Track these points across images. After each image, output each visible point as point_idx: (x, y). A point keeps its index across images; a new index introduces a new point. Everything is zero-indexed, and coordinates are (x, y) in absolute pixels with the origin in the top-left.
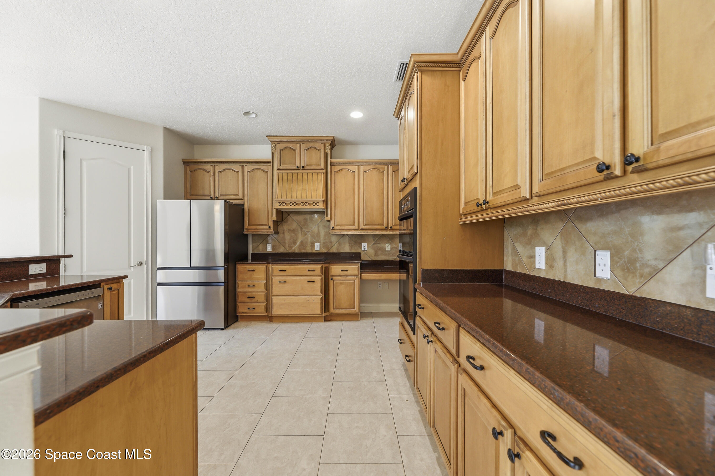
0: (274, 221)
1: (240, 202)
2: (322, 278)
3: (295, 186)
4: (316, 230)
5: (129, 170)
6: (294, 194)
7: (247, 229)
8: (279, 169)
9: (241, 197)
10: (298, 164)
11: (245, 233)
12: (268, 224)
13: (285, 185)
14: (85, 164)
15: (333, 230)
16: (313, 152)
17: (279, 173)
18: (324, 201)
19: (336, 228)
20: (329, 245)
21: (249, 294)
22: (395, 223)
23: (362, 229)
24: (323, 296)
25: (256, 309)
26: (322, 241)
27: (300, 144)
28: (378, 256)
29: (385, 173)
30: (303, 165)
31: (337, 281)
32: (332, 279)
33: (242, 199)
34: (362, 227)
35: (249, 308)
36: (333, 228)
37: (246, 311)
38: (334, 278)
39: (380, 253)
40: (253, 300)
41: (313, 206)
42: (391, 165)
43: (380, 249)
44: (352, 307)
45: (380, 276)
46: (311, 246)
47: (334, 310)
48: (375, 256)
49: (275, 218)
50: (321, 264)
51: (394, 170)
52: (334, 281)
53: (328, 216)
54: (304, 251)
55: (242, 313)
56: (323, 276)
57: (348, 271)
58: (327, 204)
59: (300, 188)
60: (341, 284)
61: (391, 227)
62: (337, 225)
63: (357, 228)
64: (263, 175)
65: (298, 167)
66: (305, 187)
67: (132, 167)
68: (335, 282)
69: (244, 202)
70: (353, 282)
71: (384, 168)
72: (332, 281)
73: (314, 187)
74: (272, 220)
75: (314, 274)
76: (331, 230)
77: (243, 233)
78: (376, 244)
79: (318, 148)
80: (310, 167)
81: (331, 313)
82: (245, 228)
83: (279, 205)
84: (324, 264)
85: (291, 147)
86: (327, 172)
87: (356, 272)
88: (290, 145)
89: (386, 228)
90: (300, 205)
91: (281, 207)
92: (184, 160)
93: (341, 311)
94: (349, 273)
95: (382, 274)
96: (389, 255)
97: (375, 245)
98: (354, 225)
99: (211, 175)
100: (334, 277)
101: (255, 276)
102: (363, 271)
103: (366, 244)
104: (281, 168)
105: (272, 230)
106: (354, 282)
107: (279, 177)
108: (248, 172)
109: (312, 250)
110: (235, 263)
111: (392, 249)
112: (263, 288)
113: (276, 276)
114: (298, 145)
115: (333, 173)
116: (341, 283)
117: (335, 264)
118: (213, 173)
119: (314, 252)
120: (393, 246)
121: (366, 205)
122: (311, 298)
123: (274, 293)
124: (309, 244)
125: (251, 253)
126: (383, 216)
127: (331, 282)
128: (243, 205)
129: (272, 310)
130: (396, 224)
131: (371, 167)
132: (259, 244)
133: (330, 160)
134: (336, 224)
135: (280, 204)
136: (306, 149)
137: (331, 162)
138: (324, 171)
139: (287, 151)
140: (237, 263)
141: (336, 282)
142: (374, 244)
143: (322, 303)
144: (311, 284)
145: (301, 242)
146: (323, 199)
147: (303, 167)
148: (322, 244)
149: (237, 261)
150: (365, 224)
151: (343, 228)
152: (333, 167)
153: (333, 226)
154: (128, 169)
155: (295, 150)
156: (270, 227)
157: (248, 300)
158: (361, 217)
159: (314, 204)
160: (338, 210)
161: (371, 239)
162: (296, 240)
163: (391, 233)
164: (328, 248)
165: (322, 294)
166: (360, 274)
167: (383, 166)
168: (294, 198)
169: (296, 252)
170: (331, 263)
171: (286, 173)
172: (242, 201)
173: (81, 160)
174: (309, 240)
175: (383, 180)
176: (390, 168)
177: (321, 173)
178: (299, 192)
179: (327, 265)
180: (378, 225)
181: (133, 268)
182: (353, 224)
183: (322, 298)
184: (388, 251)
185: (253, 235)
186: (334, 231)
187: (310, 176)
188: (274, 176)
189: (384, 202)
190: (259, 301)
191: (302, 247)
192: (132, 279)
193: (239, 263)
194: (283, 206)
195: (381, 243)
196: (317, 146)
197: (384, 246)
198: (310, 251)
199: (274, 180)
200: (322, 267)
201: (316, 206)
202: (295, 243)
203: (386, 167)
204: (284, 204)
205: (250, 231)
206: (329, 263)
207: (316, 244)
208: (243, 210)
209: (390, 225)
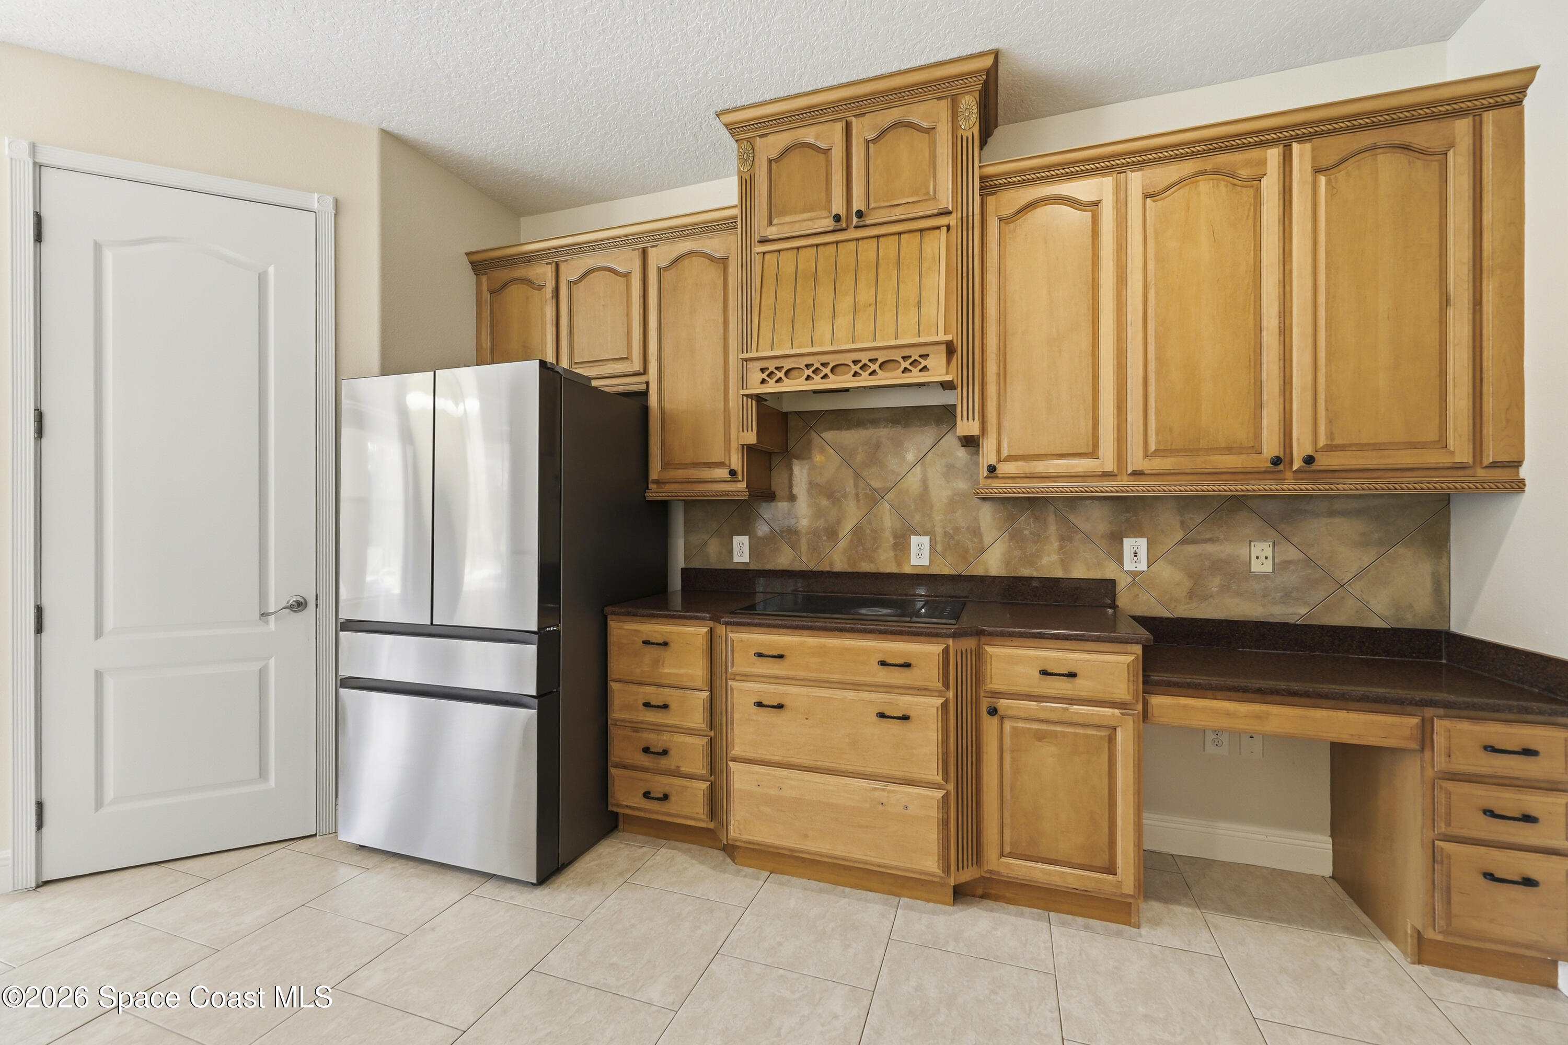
0: (749, 450)
1: (633, 384)
2: (945, 705)
3: (825, 295)
4: (913, 482)
5: (262, 279)
6: (823, 328)
7: (657, 482)
8: (764, 241)
9: (637, 366)
10: (838, 206)
11: (654, 493)
12: (727, 463)
13: (786, 294)
14: (109, 257)
15: (989, 481)
16: (902, 142)
17: (764, 253)
18: (950, 349)
19: (1005, 468)
20: (970, 546)
21: (651, 738)
22: (1332, 439)
23: (1138, 474)
24: (951, 787)
25: (673, 799)
26: (939, 530)
27: (847, 121)
28: (1205, 598)
29: (1270, 185)
30: (857, 205)
31: (1020, 724)
32: (993, 711)
33: (642, 371)
34: (1136, 461)
35: (649, 793)
36: (992, 469)
37: (637, 800)
38: (1003, 703)
39: (1214, 583)
40: (664, 763)
41: (903, 372)
42: (1301, 139)
43: (1218, 566)
44: (1100, 862)
45: (1258, 717)
46: (895, 546)
47: (1004, 860)
48: (1191, 598)
49: (751, 438)
50: (940, 639)
51: (1325, 163)
52: (1002, 718)
53: (968, 419)
54: (866, 567)
55: (627, 806)
56: (951, 694)
57: (1078, 681)
58: (966, 367)
59: (846, 303)
60: (1039, 740)
61: (1309, 460)
62: (1010, 458)
63: (1110, 466)
64: (712, 274)
65: (837, 218)
66: (865, 295)
67: (271, 270)
68: (1008, 725)
69: (647, 383)
70: (1108, 733)
71: (1263, 162)
72: (995, 720)
73: (909, 292)
74: (743, 446)
75: (909, 682)
76: (981, 477)
77: (645, 498)
78: (1194, 542)
79: (925, 125)
80: (888, 210)
81: (991, 872)
82: (650, 480)
83: (763, 381)
84: (956, 640)
85: (812, 141)
86: (965, 223)
87: (1122, 688)
88: (808, 135)
89: (1276, 461)
90: (848, 373)
91: (772, 387)
92: (476, 258)
93: (1043, 871)
94: (1082, 687)
95: (1275, 710)
96: (1264, 596)
97: (1191, 549)
98: (1093, 453)
99: (547, 297)
100: (1002, 701)
101: (670, 669)
102: (1158, 684)
103: (1142, 543)
104: (772, 232)
105: (742, 486)
106: (1112, 739)
107: (765, 266)
108: (659, 269)
109: (899, 564)
110: (603, 611)
111: (1280, 566)
112: (698, 720)
113: (746, 677)
114: (839, 127)
115: (993, 225)
116: (1040, 737)
117: (1008, 641)
118: (554, 291)
119: (907, 570)
120: (1292, 553)
121: (1158, 359)
122: (893, 791)
123: (737, 751)
124: (888, 537)
125: (682, 569)
126: (1259, 406)
127: (990, 725)
128: (645, 394)
129: (729, 821)
130: (1338, 441)
131: (1187, 167)
132: (706, 537)
133: (980, 167)
134: (1005, 453)
135: (764, 376)
136: (872, 136)
137: (982, 178)
138: (952, 220)
139: (795, 159)
140: (608, 609)
141: (1014, 729)
142: (1183, 542)
143: (945, 823)
144: (895, 728)
145: (858, 531)
146: (949, 338)
147: (860, 214)
148: (939, 539)
149: (606, 606)
150: (1152, 447)
151: (1041, 467)
152: (991, 200)
153: (993, 461)
154: (260, 274)
155: (826, 152)
156: (733, 473)
157: (645, 761)
158: (1134, 417)
159: (906, 364)
160: (1016, 388)
161: (1169, 519)
162: (839, 522)
163: (1306, 487)
164: (964, 556)
165: (946, 778)
166: (1144, 698)
167: (1255, 154)
168: (821, 345)
169: (835, 570)
170: (991, 634)
171: (790, 252)
172: (643, 379)
173: (98, 248)
174: (888, 520)
175: (1255, 225)
176: (1301, 155)
177: (939, 228)
178: (844, 321)
179: (969, 643)
180: (1229, 450)
181: (276, 618)
182: (1090, 450)
183: (945, 798)
184: (1264, 576)
185: (690, 505)
186: (996, 483)
187: (889, 247)
188: (746, 266)
189: (1264, 333)
190: (684, 769)
191: (860, 548)
192: (271, 657)
193: (613, 613)
194: (777, 382)
195: (1222, 537)
196: (918, 113)
197: (1244, 551)
198: (892, 568)
199: (746, 285)
200: (946, 651)
201: (915, 371)
202: (832, 534)
203: (1273, 155)
204: (781, 374)
205: (668, 487)
206: (980, 633)
207: (914, 540)
208: (645, 410)
209: (1301, 448)
